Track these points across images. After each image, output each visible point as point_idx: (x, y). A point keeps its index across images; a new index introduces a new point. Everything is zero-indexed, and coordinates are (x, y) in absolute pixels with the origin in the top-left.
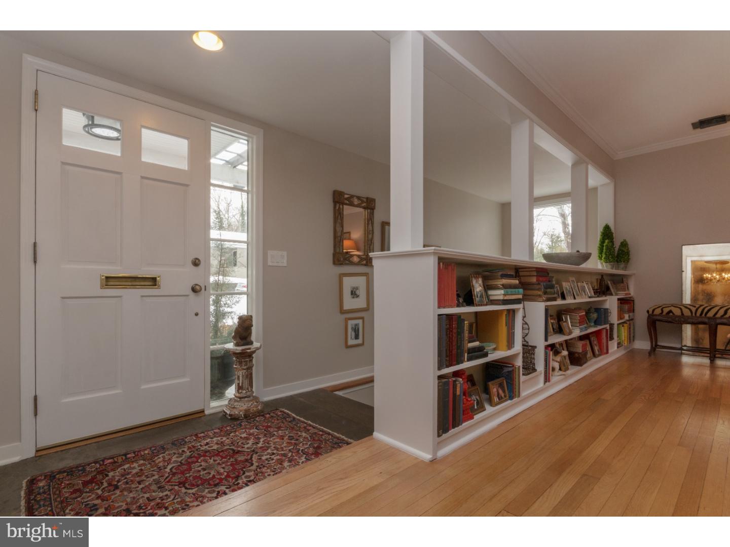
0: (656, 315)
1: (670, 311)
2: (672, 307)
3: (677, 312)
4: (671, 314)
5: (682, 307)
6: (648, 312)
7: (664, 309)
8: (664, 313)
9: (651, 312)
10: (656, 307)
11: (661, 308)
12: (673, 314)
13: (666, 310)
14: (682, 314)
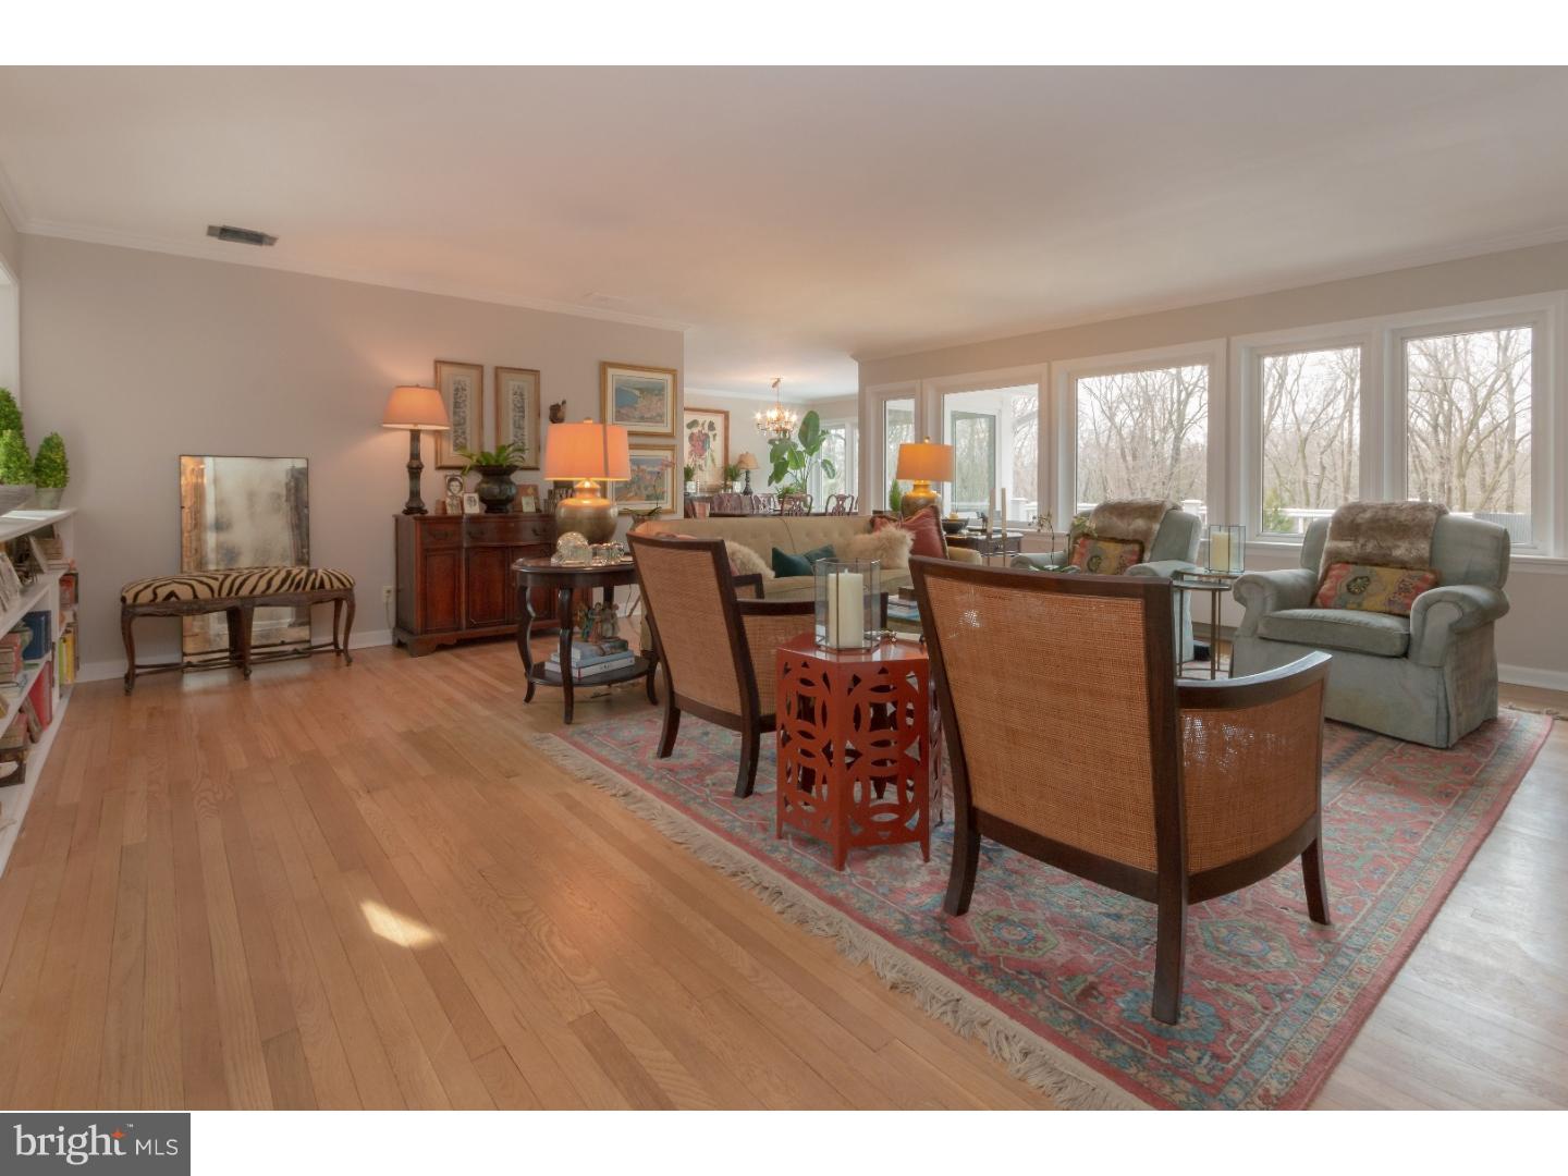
0: (142, 605)
1: (172, 594)
2: (175, 585)
3: (184, 593)
4: (173, 599)
5: (194, 583)
6: (123, 599)
7: (158, 591)
8: (160, 599)
9: (129, 601)
10: (141, 587)
11: (153, 587)
12: (177, 597)
13: (163, 592)
14: (195, 596)
